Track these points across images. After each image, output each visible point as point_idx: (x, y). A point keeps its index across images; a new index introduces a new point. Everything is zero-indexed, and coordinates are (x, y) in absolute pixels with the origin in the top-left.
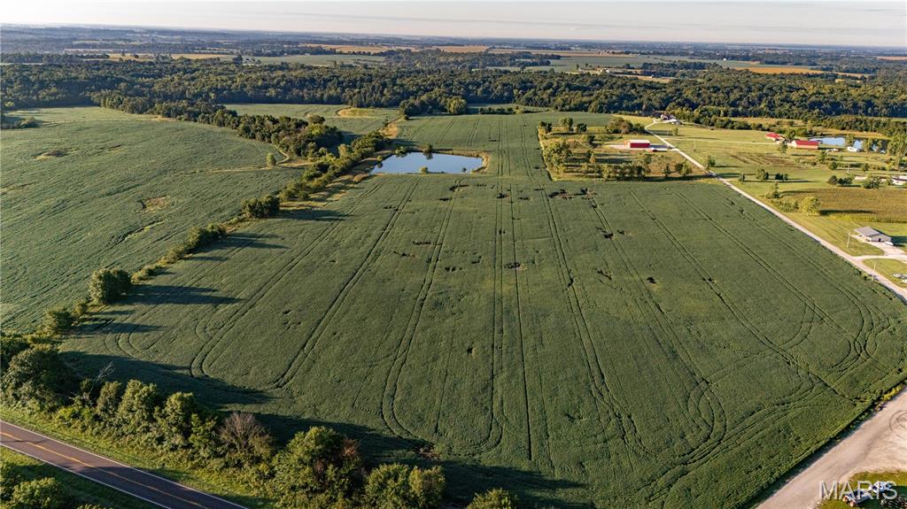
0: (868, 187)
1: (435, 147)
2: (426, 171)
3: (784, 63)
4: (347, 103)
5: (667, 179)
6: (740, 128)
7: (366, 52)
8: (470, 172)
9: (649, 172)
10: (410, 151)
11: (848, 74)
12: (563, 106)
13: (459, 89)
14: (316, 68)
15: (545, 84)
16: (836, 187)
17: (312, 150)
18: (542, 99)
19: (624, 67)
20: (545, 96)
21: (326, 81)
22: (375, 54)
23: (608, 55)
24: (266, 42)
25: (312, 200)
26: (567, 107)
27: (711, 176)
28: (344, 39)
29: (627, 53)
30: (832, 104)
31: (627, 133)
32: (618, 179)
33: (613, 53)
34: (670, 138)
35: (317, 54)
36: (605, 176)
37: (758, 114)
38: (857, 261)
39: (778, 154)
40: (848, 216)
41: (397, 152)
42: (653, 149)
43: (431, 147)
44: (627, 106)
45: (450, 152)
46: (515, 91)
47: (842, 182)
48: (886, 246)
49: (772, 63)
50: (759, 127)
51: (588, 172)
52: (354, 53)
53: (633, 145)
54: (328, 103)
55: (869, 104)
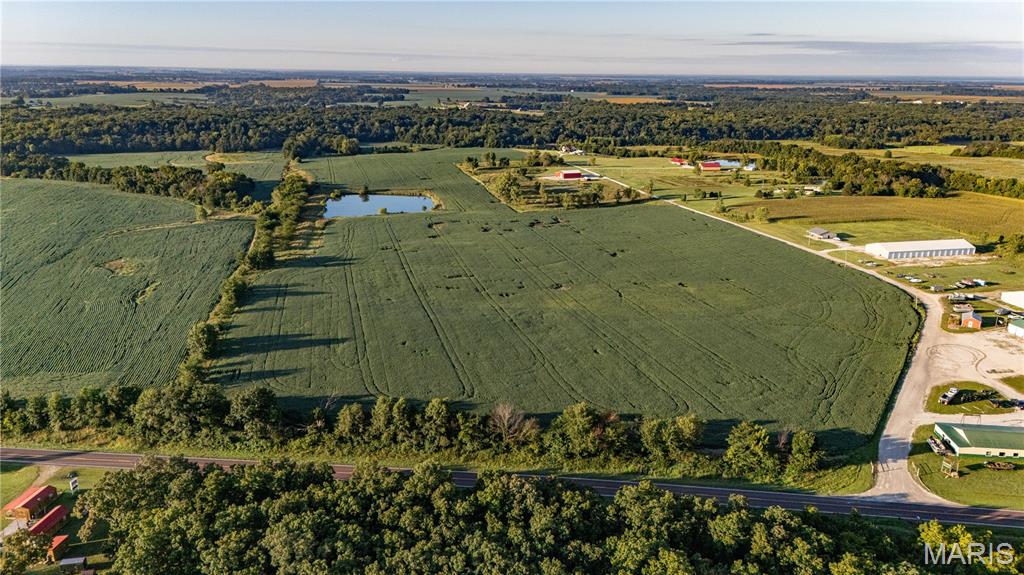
0: (789, 198)
1: (370, 189)
2: (384, 211)
3: (629, 94)
4: (207, 148)
5: (619, 204)
6: (641, 156)
7: (178, 89)
8: (429, 210)
9: (603, 198)
10: (344, 194)
11: (695, 103)
12: (457, 142)
13: (334, 128)
14: (135, 109)
15: (425, 120)
16: (762, 200)
17: (234, 200)
18: (429, 136)
19: (483, 101)
20: (432, 132)
21: (171, 124)
22: (190, 92)
23: (453, 88)
24: (27, 80)
25: (295, 248)
26: (463, 143)
27: (654, 199)
28: (125, 74)
29: (473, 86)
30: (700, 130)
31: (549, 165)
32: (577, 207)
33: (459, 86)
34: (590, 168)
35: (113, 93)
36: (565, 204)
37: (643, 142)
38: (824, 253)
39: (694, 176)
40: (791, 221)
41: (332, 195)
42: (586, 178)
43: (366, 188)
44: (519, 140)
45: (389, 192)
46: (396, 128)
47: (766, 195)
48: (836, 241)
49: (619, 93)
50: (655, 154)
51: (548, 202)
52: (162, 91)
53: (566, 176)
54: (182, 149)
55: (731, 129)
